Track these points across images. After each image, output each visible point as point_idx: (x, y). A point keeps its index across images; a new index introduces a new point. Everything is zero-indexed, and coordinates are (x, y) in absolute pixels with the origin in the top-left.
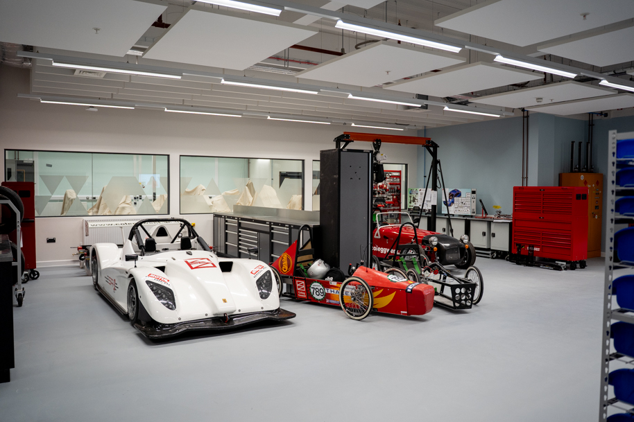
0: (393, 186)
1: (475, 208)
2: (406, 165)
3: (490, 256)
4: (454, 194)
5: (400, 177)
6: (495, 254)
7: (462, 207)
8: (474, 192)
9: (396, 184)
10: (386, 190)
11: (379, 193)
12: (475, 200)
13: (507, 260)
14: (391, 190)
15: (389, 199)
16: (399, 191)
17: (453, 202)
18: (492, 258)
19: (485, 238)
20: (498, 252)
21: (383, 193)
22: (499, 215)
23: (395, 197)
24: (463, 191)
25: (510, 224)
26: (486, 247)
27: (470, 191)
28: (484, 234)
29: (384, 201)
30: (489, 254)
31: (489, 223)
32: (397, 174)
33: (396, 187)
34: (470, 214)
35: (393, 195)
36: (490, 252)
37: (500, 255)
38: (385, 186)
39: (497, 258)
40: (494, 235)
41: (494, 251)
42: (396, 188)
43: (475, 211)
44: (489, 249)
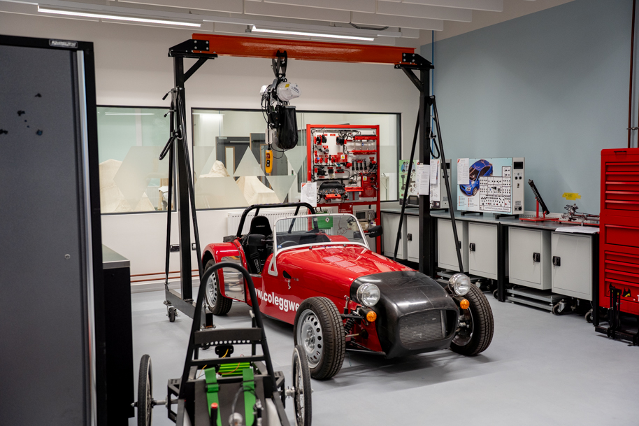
0: (361, 157)
1: (521, 199)
2: (399, 115)
3: (551, 308)
4: (479, 169)
5: (376, 138)
6: (562, 306)
7: (494, 197)
8: (518, 165)
9: (369, 153)
10: (347, 165)
11: (331, 171)
12: (521, 182)
13: (589, 321)
14: (358, 165)
15: (351, 182)
16: (375, 166)
17: (477, 187)
18: (556, 313)
19: (539, 267)
20: (569, 300)
21: (340, 171)
22: (574, 216)
23: (365, 178)
24: (497, 164)
25: (595, 237)
26: (541, 287)
27: (510, 163)
28: (537, 258)
29: (341, 187)
30: (548, 303)
31: (548, 233)
32: (371, 132)
33: (368, 158)
34: (509, 211)
35: (361, 175)
36: (550, 299)
37: (573, 307)
38: (343, 157)
39: (566, 312)
40: (557, 261)
41: (559, 298)
42: (368, 161)
43: (522, 205)
44: (548, 292)
